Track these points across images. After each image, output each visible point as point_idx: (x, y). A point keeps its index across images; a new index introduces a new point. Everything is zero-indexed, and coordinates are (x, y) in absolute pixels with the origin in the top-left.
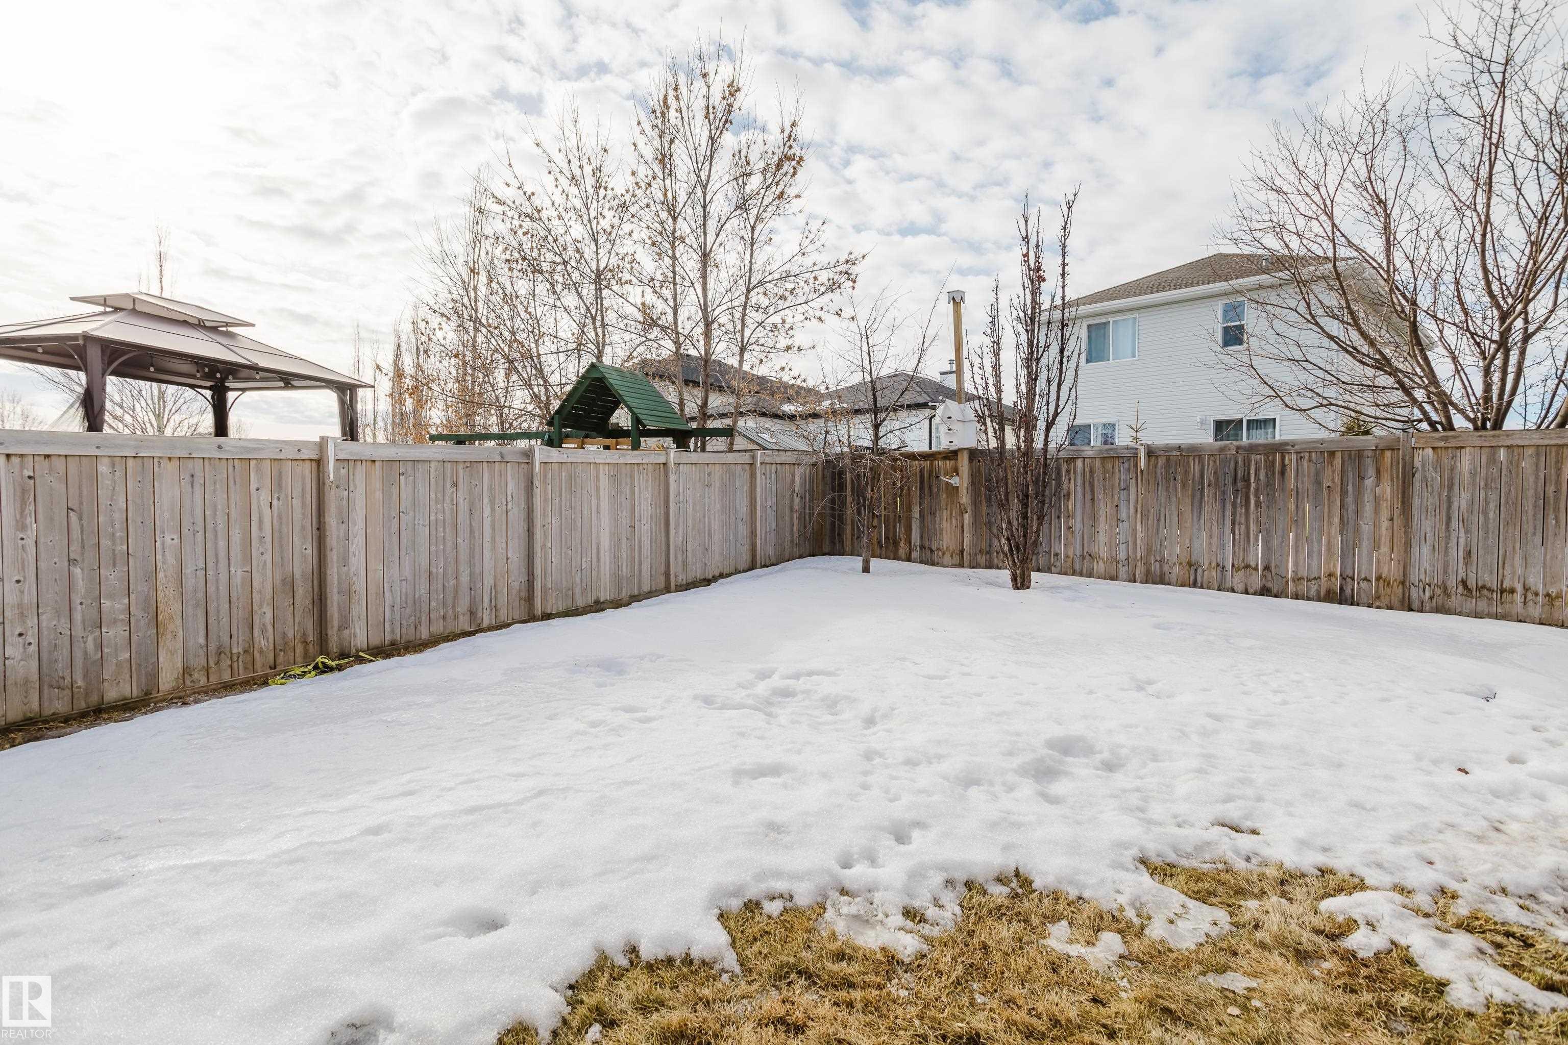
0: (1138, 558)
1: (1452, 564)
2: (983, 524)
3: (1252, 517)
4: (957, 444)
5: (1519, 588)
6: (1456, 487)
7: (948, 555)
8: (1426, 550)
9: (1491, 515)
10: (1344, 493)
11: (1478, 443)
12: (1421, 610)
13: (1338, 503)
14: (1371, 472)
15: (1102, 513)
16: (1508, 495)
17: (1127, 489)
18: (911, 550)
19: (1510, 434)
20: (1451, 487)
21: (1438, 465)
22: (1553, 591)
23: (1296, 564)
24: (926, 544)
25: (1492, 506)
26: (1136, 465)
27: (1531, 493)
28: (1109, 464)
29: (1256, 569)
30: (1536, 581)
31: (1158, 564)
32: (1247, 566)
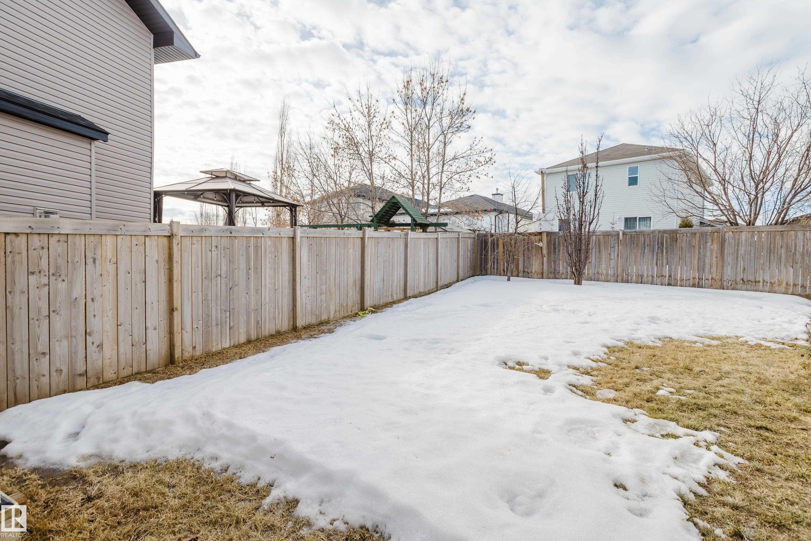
0: (619, 273)
1: (739, 272)
2: (553, 261)
3: (664, 257)
4: (543, 230)
5: (761, 280)
6: (740, 245)
7: (536, 274)
8: (729, 268)
9: (752, 255)
10: (700, 248)
11: (748, 230)
12: (728, 289)
13: (697, 252)
14: (709, 240)
15: (603, 256)
16: (758, 248)
17: (614, 247)
18: (518, 273)
19: (758, 227)
20: (738, 246)
21: (734, 238)
22: (773, 281)
23: (681, 274)
24: (526, 270)
25: (752, 252)
26: (618, 238)
27: (765, 248)
28: (607, 238)
29: (666, 277)
30: (767, 278)
31: (626, 276)
32: (662, 276)
